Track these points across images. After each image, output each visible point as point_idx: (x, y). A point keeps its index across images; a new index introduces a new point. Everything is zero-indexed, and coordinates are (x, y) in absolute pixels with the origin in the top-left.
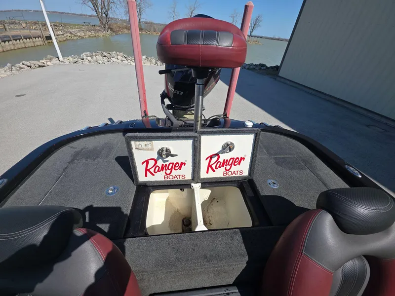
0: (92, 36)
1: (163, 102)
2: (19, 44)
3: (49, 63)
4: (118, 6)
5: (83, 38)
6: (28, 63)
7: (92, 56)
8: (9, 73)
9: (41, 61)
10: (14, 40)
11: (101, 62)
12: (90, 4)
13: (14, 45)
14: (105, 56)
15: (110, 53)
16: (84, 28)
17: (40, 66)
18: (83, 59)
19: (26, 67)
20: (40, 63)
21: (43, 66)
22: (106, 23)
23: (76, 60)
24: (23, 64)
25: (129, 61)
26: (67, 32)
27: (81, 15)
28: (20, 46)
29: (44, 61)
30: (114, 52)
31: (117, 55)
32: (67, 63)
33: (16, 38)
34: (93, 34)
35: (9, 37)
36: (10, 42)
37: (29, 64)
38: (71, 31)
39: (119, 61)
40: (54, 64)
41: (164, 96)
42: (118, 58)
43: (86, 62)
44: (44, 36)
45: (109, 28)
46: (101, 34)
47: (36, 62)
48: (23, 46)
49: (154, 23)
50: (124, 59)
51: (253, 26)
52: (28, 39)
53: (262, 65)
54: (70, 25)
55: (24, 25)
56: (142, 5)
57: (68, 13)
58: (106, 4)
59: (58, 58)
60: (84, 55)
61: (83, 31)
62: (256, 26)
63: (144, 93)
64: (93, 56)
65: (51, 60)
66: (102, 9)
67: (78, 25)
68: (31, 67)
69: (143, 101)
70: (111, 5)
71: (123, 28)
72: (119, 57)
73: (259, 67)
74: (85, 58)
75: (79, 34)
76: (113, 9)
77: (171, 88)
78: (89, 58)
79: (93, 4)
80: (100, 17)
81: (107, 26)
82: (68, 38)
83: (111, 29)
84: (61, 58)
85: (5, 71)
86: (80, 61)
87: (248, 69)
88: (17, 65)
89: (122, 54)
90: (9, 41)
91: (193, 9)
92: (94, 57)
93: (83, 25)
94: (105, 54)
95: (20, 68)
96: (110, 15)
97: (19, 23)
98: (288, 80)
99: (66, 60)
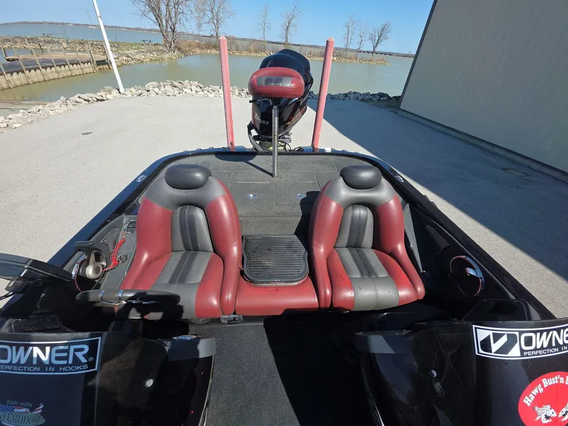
0: (154, 59)
1: (250, 133)
2: (64, 71)
3: (109, 96)
4: (189, 18)
5: (142, 62)
6: (85, 96)
7: (159, 87)
8: (64, 108)
9: (99, 94)
10: (57, 66)
11: (171, 94)
12: (151, 15)
13: (58, 72)
14: (175, 87)
15: (182, 82)
16: (144, 48)
17: (98, 100)
18: (148, 91)
19: (82, 100)
20: (98, 96)
21: (102, 100)
22: (172, 40)
23: (140, 91)
24: (79, 98)
25: (206, 92)
26: (122, 55)
27: (137, 29)
28: (65, 75)
29: (103, 94)
30: (187, 81)
31: (191, 85)
32: (130, 95)
33: (60, 63)
34: (156, 56)
35: (50, 61)
36: (53, 68)
37: (86, 98)
38: (127, 52)
39: (193, 92)
40: (115, 97)
41: (250, 127)
42: (191, 87)
43: (153, 95)
44: (95, 60)
45: (176, 47)
46: (166, 56)
47: (93, 95)
48: (69, 74)
49: (236, 39)
50: (199, 89)
51: (377, 38)
52: (75, 65)
53: (381, 95)
54: (126, 44)
55: (65, 45)
56: (221, 15)
57: (120, 28)
58: (173, 15)
59: (118, 90)
60: (150, 85)
61: (143, 52)
62: (382, 38)
63: (232, 125)
64: (161, 86)
65: (110, 92)
66: (167, 21)
67: (135, 44)
68: (88, 101)
69: (230, 133)
70: (180, 16)
71: (195, 47)
72: (193, 87)
73: (378, 97)
74: (150, 89)
75: (137, 57)
76: (182, 22)
77: (258, 118)
78: (156, 90)
79: (155, 16)
80: (164, 33)
81: (173, 46)
82: (124, 62)
83: (179, 49)
84: (122, 90)
85: (60, 106)
86: (145, 93)
87: (362, 100)
88: (72, 98)
89: (196, 83)
90: (51, 68)
91: (291, 17)
92: (163, 87)
93: (143, 45)
94: (176, 83)
95: (76, 102)
96: (178, 29)
97: (58, 42)
98: (411, 113)
99: (128, 92)
